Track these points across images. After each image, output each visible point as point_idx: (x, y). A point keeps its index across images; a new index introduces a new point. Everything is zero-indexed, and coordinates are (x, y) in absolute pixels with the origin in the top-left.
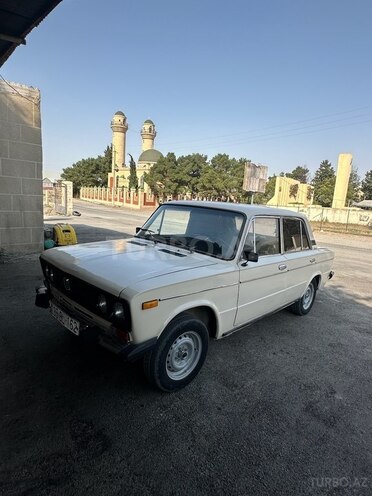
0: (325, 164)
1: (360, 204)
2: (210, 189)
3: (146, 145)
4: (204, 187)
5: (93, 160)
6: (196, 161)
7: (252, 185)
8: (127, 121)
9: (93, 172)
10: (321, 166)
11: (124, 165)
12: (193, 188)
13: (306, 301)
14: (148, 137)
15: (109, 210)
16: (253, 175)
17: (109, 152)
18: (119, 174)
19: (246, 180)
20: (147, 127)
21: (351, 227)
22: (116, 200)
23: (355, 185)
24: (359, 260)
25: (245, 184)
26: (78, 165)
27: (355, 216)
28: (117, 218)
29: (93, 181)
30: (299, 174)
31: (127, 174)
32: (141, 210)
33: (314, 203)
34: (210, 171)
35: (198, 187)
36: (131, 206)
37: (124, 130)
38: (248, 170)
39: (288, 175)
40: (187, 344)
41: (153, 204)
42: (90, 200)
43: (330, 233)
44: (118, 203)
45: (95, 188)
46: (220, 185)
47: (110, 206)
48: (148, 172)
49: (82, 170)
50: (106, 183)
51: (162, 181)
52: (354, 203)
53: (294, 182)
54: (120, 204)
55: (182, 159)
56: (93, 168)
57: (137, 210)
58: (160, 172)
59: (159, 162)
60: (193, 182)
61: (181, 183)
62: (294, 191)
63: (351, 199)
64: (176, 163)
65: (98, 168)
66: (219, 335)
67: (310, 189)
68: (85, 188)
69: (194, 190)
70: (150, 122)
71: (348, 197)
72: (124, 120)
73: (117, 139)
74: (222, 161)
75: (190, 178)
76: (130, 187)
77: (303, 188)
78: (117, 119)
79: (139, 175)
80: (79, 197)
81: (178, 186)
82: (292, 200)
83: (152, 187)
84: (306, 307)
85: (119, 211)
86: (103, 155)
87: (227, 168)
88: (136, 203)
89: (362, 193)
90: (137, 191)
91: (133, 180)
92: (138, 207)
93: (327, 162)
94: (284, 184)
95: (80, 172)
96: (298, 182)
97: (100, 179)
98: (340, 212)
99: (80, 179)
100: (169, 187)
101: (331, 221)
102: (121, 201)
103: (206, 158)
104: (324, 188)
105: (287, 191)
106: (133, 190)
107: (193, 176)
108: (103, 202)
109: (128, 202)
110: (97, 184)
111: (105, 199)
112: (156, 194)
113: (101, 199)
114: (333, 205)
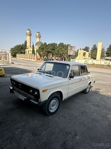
0: (95, 46)
1: (105, 58)
2: (58, 54)
3: (38, 40)
4: (56, 53)
5: (20, 45)
6: (54, 45)
7: (71, 53)
8: (31, 32)
9: (21, 49)
10: (93, 46)
11: (30, 47)
12: (53, 54)
13: (87, 89)
14: (38, 37)
15: (25, 61)
16: (71, 49)
17: (26, 43)
18: (29, 49)
19: (69, 51)
20: (38, 34)
21: (102, 66)
22: (28, 58)
23: (104, 52)
24: (102, 77)
25: (68, 52)
26: (16, 47)
27: (103, 62)
28: (26, 64)
29: (21, 52)
30: (86, 49)
31: (32, 50)
32: (36, 61)
33: (91, 58)
34: (58, 48)
35: (54, 53)
36: (33, 60)
37: (30, 35)
38: (69, 48)
39: (83, 49)
40: (55, 102)
41: (40, 59)
42: (20, 58)
43: (95, 68)
44: (28, 59)
45: (21, 54)
46: (61, 53)
47: (26, 60)
48: (38, 49)
49: (17, 49)
50: (25, 53)
51: (42, 52)
52: (103, 58)
53: (84, 51)
54: (29, 59)
55: (49, 45)
56: (21, 48)
57: (34, 61)
58: (41, 49)
59: (41, 45)
60: (53, 52)
61: (49, 52)
62: (84, 54)
63: (102, 57)
64: (47, 46)
65: (22, 48)
66: (63, 99)
67: (89, 54)
68: (18, 54)
69: (53, 55)
70: (39, 32)
71: (101, 56)
72: (30, 32)
73: (28, 38)
74: (62, 45)
75: (52, 51)
76: (32, 54)
77: (87, 53)
78: (28, 32)
79: (35, 50)
80: (16, 57)
81: (48, 53)
82: (84, 57)
83: (39, 54)
84: (87, 91)
85: (28, 62)
86: (24, 44)
87: (63, 47)
88: (34, 59)
89: (106, 55)
90: (34, 55)
91: (33, 51)
92: (35, 60)
93: (95, 45)
94: (81, 52)
95: (16, 49)
96: (86, 52)
97: (23, 51)
98: (98, 61)
99: (16, 51)
100: (45, 53)
101: (96, 64)
102: (30, 58)
103: (57, 44)
104: (94, 53)
105: (82, 54)
106: (33, 55)
107: (53, 50)
108: (24, 59)
109: (32, 59)
110: (22, 53)
111: (24, 58)
112: (41, 56)
113: (23, 58)
114: (97, 59)
